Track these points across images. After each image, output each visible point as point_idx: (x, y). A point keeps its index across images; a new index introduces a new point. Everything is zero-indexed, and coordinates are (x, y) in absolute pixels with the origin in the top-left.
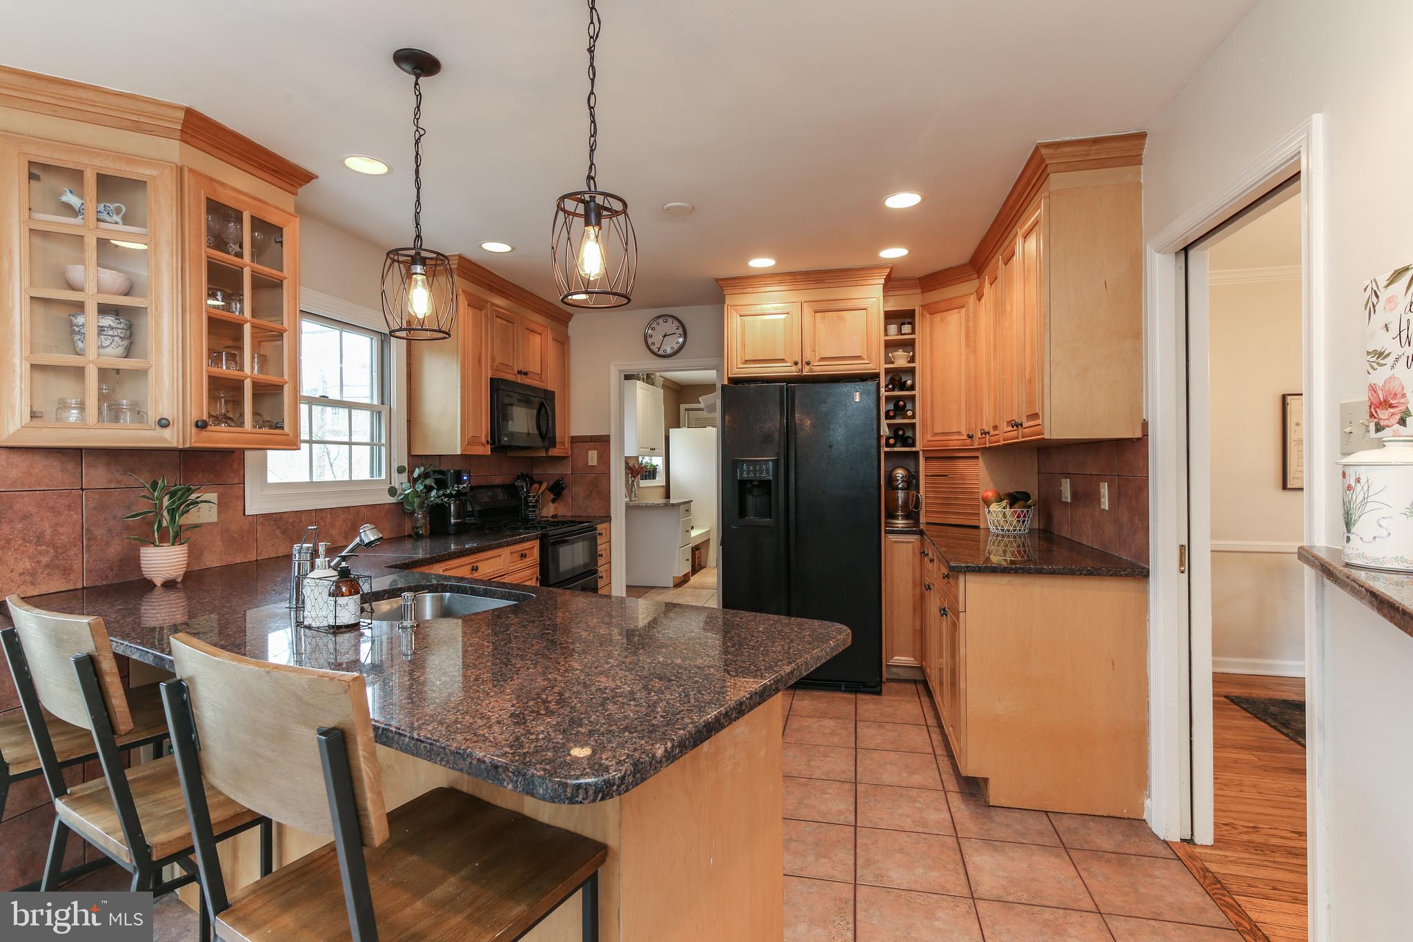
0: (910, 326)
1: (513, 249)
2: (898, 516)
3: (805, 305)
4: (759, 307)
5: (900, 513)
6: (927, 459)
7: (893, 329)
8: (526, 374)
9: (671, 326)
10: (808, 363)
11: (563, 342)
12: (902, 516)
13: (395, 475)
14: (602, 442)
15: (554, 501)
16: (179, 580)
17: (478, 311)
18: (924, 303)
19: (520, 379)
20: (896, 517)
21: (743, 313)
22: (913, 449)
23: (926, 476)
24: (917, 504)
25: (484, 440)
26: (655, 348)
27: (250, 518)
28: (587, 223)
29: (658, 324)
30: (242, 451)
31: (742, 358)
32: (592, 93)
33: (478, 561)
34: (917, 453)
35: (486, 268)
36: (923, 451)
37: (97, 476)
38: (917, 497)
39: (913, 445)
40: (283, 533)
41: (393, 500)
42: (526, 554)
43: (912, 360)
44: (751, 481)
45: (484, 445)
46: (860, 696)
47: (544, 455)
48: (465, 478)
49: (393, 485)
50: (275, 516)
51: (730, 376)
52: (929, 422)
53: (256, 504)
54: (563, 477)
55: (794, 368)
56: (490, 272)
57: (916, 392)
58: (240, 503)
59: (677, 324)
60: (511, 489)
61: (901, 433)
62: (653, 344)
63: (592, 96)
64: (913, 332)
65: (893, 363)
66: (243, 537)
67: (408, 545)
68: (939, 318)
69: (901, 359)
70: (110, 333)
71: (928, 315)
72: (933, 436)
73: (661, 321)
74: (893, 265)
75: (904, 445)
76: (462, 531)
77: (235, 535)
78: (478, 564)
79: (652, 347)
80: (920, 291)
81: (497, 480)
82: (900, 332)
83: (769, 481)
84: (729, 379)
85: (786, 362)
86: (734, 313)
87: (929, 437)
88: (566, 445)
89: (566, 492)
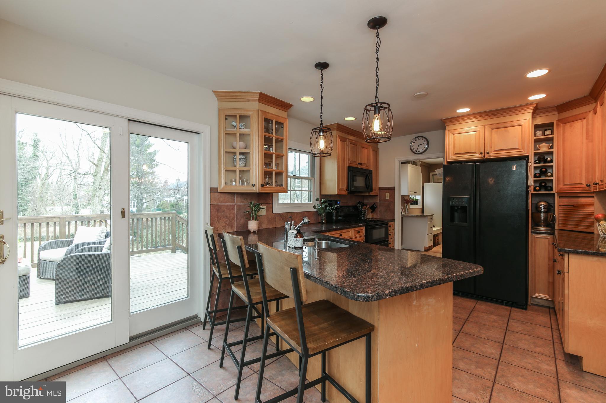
0: (551, 131)
1: (356, 119)
2: (541, 225)
3: (487, 127)
4: (463, 130)
5: (542, 224)
6: (560, 197)
7: (539, 133)
8: (361, 164)
9: (422, 141)
10: (488, 153)
11: (376, 151)
12: (543, 225)
13: (316, 201)
14: (391, 190)
15: (372, 212)
16: (257, 231)
17: (343, 142)
18: (559, 119)
19: (359, 166)
20: (540, 226)
21: (454, 133)
22: (552, 192)
23: (559, 206)
24: (553, 219)
25: (345, 189)
26: (414, 151)
27: (274, 214)
28: (375, 114)
29: (416, 140)
30: (272, 193)
31: (454, 152)
32: (377, 67)
33: (342, 233)
34: (554, 194)
35: (347, 126)
36: (558, 193)
37: (238, 200)
38: (553, 217)
39: (552, 189)
40: (283, 219)
41: (315, 210)
42: (359, 232)
43: (551, 147)
44: (457, 206)
45: (345, 191)
46: (513, 309)
47: (368, 195)
48: (339, 203)
49: (315, 205)
50: (280, 214)
51: (448, 161)
52: (561, 179)
53: (276, 210)
54: (375, 203)
55: (480, 156)
56: (348, 128)
57: (554, 164)
58: (272, 209)
59: (424, 140)
60: (355, 208)
61: (543, 184)
62: (414, 149)
63: (377, 68)
64: (552, 133)
65: (539, 150)
66: (272, 220)
67: (319, 225)
68: (569, 126)
69: (544, 148)
70: (242, 160)
71: (562, 124)
72: (563, 186)
73: (417, 139)
74: (538, 102)
75: (546, 190)
76: (337, 222)
77: (270, 219)
79: (413, 150)
80: (557, 113)
81: (350, 204)
82: (544, 134)
83: (466, 207)
85: (477, 153)
86: (450, 133)
87: (561, 186)
88: (377, 191)
89: (376, 209)
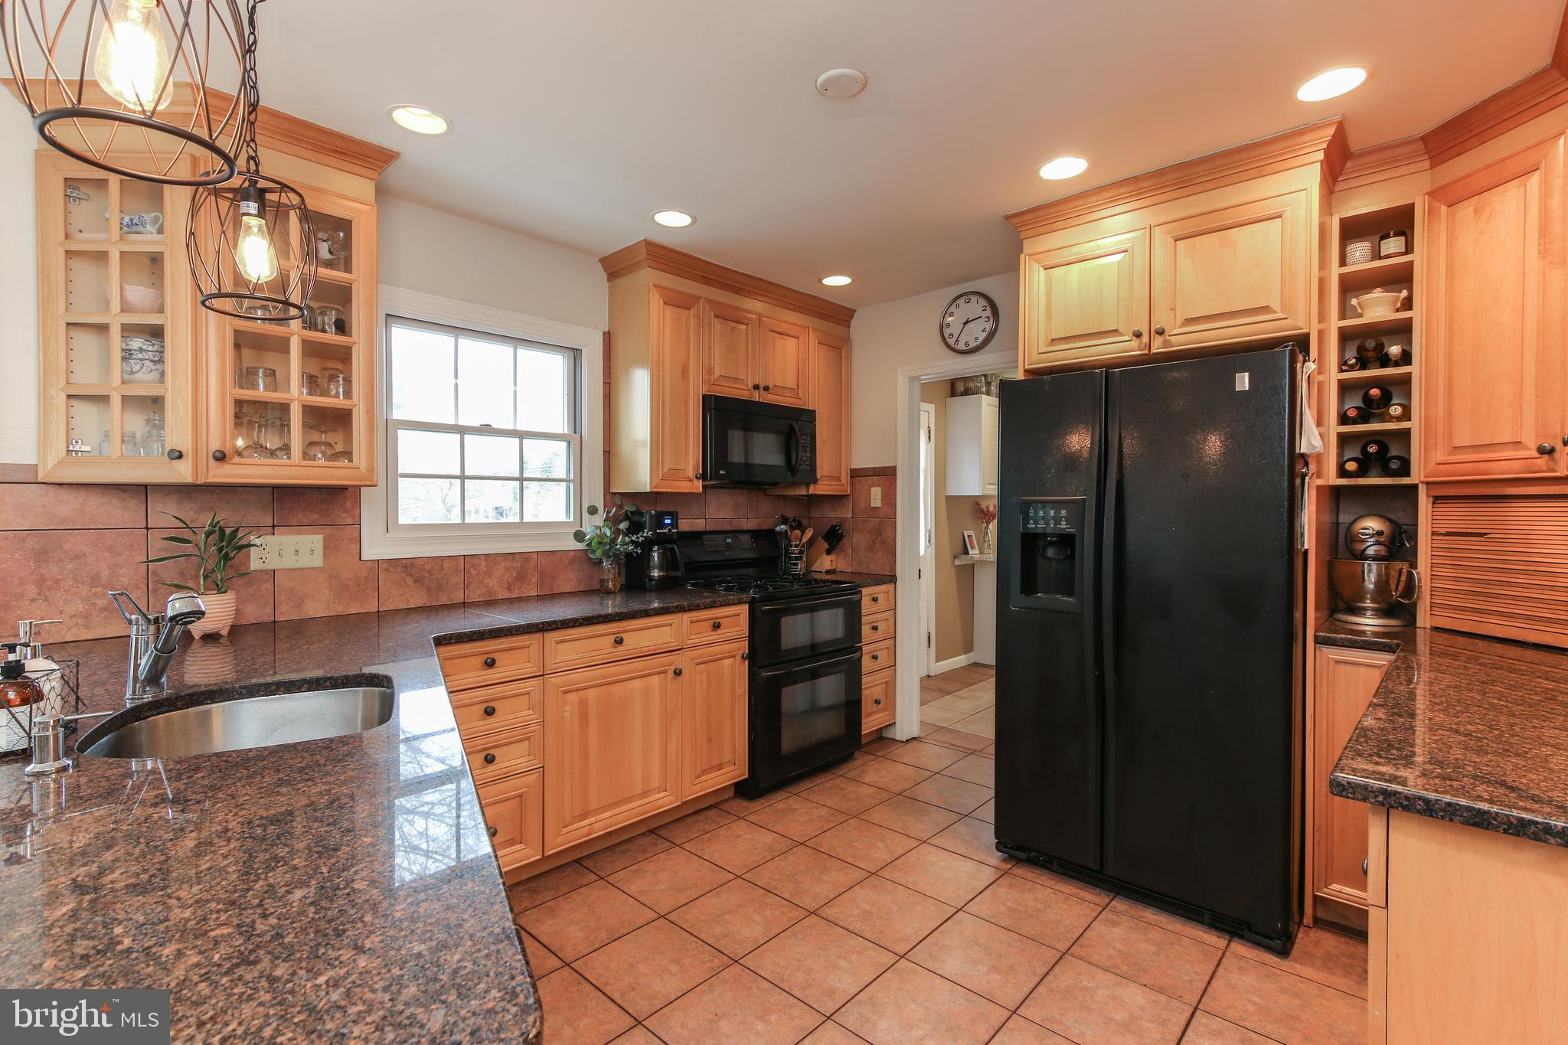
0: (1403, 238)
1: (694, 220)
2: (1365, 609)
3: (1157, 231)
4: (1076, 249)
5: (1368, 604)
6: (1437, 500)
7: (1360, 250)
8: (766, 389)
9: (977, 307)
10: (1161, 332)
11: (839, 347)
12: (1373, 609)
13: (586, 516)
14: (887, 475)
15: (829, 552)
16: (224, 632)
17: (683, 311)
18: (1437, 186)
19: (756, 397)
20: (1359, 611)
21: (1049, 263)
22: (1405, 481)
23: (1433, 533)
24: (1410, 588)
25: (691, 473)
26: (951, 341)
27: (369, 564)
29: (958, 306)
30: (359, 487)
31: (1047, 337)
33: (626, 631)
34: (1416, 487)
35: (695, 255)
36: (1428, 483)
38: (1410, 575)
39: (1405, 469)
40: (416, 581)
41: (581, 546)
42: (719, 623)
43: (1408, 304)
44: (1044, 535)
45: (691, 480)
47: (805, 493)
48: (668, 521)
49: (583, 529)
50: (404, 561)
51: (1027, 367)
52: (1441, 428)
53: (375, 547)
54: (842, 522)
55: (1135, 343)
57: (1415, 369)
58: (354, 547)
59: (983, 302)
60: (765, 537)
61: (1372, 449)
62: (951, 336)
64: (1409, 249)
65: (1361, 315)
66: (359, 585)
68: (1475, 210)
69: (1377, 308)
70: (140, 356)
71: (1444, 208)
72: (1450, 454)
73: (961, 301)
74: (1343, 116)
75: (1387, 472)
76: (665, 586)
77: (347, 583)
78: (623, 635)
79: (948, 340)
80: (1427, 164)
81: (750, 524)
82: (1377, 255)
83: (1072, 537)
84: (1027, 371)
85: (1122, 335)
86: (1036, 266)
87: (1440, 455)
88: (843, 481)
89: (845, 540)
